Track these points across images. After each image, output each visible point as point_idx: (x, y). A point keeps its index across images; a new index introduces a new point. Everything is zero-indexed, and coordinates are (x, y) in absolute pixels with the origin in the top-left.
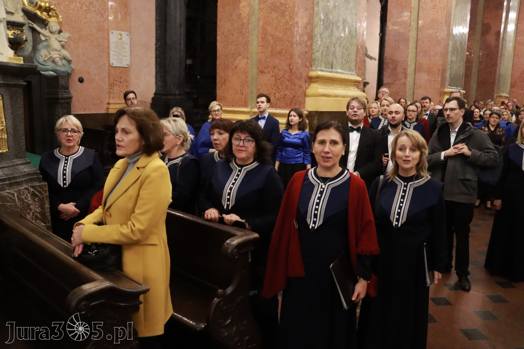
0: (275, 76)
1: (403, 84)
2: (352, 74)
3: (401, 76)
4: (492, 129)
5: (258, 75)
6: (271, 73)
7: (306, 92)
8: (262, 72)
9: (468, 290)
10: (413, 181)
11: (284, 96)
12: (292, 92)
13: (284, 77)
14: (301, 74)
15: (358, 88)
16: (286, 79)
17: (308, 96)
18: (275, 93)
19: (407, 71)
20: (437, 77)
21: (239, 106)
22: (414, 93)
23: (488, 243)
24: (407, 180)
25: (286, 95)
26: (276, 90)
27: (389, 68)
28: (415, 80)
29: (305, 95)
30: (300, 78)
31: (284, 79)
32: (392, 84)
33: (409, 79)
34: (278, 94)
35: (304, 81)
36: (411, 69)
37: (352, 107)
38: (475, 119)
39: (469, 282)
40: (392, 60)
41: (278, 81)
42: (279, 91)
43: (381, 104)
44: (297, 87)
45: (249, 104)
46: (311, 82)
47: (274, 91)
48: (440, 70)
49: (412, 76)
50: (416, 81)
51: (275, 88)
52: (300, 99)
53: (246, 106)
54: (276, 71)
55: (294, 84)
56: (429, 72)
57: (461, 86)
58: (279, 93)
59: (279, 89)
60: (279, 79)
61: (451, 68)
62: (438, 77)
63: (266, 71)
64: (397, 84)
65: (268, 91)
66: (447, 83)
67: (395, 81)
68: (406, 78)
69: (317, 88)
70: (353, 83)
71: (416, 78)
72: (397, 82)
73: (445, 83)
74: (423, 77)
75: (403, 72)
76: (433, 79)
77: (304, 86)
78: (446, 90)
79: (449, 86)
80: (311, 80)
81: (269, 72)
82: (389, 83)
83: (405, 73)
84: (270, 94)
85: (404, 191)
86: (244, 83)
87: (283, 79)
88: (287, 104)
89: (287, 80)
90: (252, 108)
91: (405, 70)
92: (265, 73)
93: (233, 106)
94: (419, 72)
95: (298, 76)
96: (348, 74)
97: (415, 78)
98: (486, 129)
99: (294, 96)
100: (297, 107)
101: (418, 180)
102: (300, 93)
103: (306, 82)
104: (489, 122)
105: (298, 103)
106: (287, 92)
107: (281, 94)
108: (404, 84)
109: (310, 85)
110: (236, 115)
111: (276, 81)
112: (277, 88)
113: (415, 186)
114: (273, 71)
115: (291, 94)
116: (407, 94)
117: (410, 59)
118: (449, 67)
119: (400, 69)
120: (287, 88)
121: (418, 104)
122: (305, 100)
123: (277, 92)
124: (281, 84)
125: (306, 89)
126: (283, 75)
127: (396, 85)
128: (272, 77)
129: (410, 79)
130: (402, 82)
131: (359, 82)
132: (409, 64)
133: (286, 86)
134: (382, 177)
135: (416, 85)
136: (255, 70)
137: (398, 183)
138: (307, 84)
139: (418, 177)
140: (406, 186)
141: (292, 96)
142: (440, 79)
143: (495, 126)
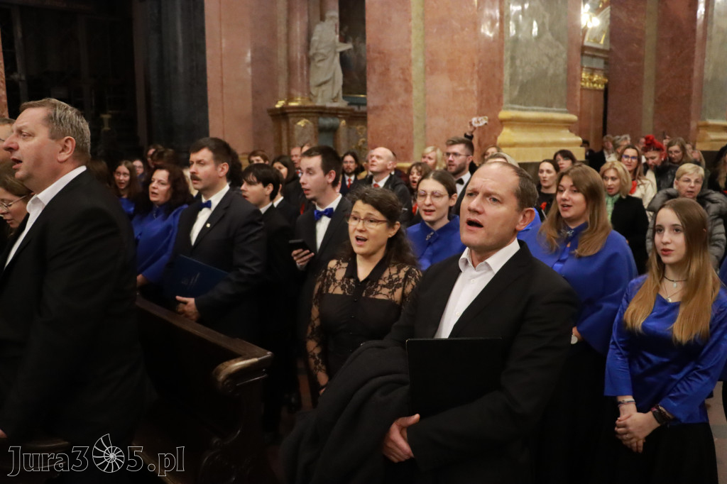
1: (402, 106)
3: (398, 87)
4: (363, 271)
19: (410, 75)
20: (468, 82)
22: (425, 126)
27: (375, 72)
28: (425, 95)
32: (383, 108)
36: (417, 70)
40: (379, 53)
48: (474, 65)
56: (452, 72)
61: (513, 59)
62: (472, 80)
64: (392, 107)
66: (506, 98)
67: (388, 101)
68: (408, 90)
72: (393, 103)
73: (500, 97)
75: (402, 76)
76: (461, 89)
78: (504, 114)
79: (513, 102)
83: (406, 80)
91: (405, 71)
94: (432, 73)
97: (425, 89)
98: (340, 274)
108: (406, 107)
116: (415, 131)
117: (413, 44)
118: (507, 55)
119: (395, 72)
127: (391, 110)
130: (400, 101)
132: (413, 55)
142: (475, 88)
143: (378, 257)
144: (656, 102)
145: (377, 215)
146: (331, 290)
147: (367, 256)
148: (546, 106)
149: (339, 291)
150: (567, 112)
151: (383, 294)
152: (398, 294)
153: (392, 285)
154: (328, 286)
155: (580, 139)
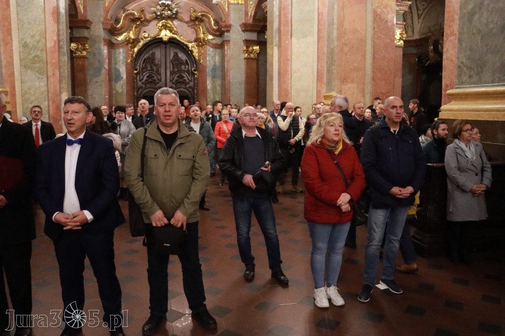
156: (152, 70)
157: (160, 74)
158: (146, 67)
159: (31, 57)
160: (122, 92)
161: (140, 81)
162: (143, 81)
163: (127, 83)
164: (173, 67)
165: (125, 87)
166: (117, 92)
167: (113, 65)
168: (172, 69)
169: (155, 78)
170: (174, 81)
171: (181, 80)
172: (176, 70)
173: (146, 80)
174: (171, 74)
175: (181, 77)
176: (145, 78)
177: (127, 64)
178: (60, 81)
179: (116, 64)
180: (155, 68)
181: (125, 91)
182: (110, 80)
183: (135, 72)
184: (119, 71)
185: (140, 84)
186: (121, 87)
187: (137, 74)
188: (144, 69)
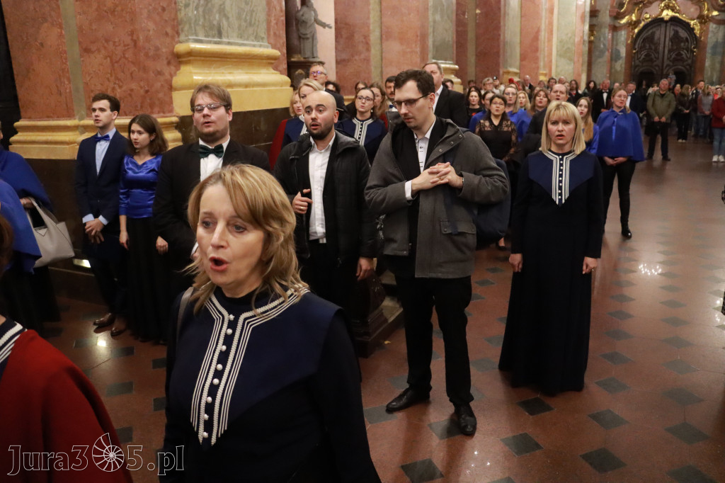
0: (111, 58)
1: (364, 59)
2: (260, 46)
3: (361, 47)
4: (496, 122)
5: (81, 56)
6: (103, 51)
7: (171, 81)
8: (87, 51)
9: (471, 434)
10: (250, 310)
11: (129, 92)
12: (142, 84)
13: (125, 57)
14: (157, 49)
15: (276, 68)
16: (129, 61)
17: (176, 89)
18: (114, 89)
19: (370, 40)
20: (414, 45)
21: (59, 117)
22: (382, 72)
23: (505, 314)
24: (237, 306)
25: (132, 90)
26: (115, 83)
28: (382, 53)
29: (171, 88)
30: (156, 57)
31: (126, 62)
32: (349, 60)
33: (373, 51)
34: (119, 90)
35: (165, 62)
36: (374, 37)
37: (199, 108)
38: (471, 107)
39: (471, 414)
40: (346, 24)
41: (116, 65)
42: (121, 84)
43: (299, 95)
44: (152, 75)
45: (76, 112)
46: (181, 63)
47: (111, 85)
48: (417, 36)
49: (378, 47)
50: (384, 54)
51: (113, 78)
52: (161, 95)
53: (70, 115)
54: (111, 46)
55: (145, 70)
56: (402, 39)
57: (452, 60)
58: (120, 87)
59: (119, 80)
60: (117, 62)
61: (434, 32)
62: (416, 45)
63: (93, 48)
64: (356, 60)
65: (102, 85)
66: (430, 55)
67: (353, 56)
68: (368, 50)
69: (191, 73)
70: (264, 61)
71: (384, 50)
72: (357, 57)
73: (428, 55)
74: (394, 47)
75: (364, 41)
76: (408, 50)
77: (166, 70)
79: (433, 58)
80: (180, 59)
81: (99, 50)
82: (344, 60)
83: (367, 43)
84: (107, 90)
85: (228, 340)
86: (61, 72)
87: (123, 60)
88: (137, 106)
89: (133, 63)
90: (81, 119)
91: (366, 37)
92: (93, 52)
93: (49, 117)
94: (387, 40)
95: (151, 53)
96: (254, 46)
97: (382, 50)
98: (487, 124)
99: (147, 92)
100: (147, 111)
101: (266, 304)
102: (159, 84)
103: (169, 63)
104: (490, 112)
105: (157, 102)
106: (134, 86)
107: (124, 88)
108: (367, 60)
109: (178, 69)
110: (55, 134)
111: (113, 65)
112: (117, 78)
113: (258, 322)
114: (105, 48)
115: (141, 87)
117: (372, 20)
118: (431, 30)
119: (358, 38)
120: (132, 78)
121: (376, 90)
122: (171, 98)
123: (117, 87)
124: (123, 72)
125: (172, 76)
126: (124, 54)
127: (355, 62)
128: (106, 58)
129: (375, 51)
130: (362, 56)
131: (275, 58)
132: (371, 28)
133: (131, 74)
134: (187, 295)
135: (384, 61)
136: (77, 49)
137: (215, 315)
138: (173, 68)
139: (262, 297)
140: (232, 325)
141: (142, 92)
142: (418, 50)
143: (500, 117)
144: (476, 55)
145: (503, 102)
146: (486, 129)
147: (496, 116)
148: (446, 60)
149: (489, 129)
150: (451, 64)
151: (506, 129)
152: (510, 129)
153: (507, 126)
154: (484, 128)
155: (459, 80)
156: (650, 48)
157: (658, 53)
158: (644, 46)
159: (564, 49)
160: (620, 71)
161: (638, 59)
162: (640, 60)
163: (626, 63)
164: (672, 46)
165: (623, 66)
166: (616, 71)
167: (614, 47)
168: (670, 47)
169: (653, 56)
170: (671, 59)
171: (679, 58)
172: (675, 48)
173: (644, 59)
174: (670, 51)
175: (679, 54)
176: (643, 57)
177: (627, 45)
178: (582, 65)
179: (617, 45)
180: (653, 47)
181: (623, 70)
182: (611, 60)
183: (634, 51)
184: (619, 52)
185: (637, 62)
186: (620, 65)
187: (635, 53)
188: (641, 48)
